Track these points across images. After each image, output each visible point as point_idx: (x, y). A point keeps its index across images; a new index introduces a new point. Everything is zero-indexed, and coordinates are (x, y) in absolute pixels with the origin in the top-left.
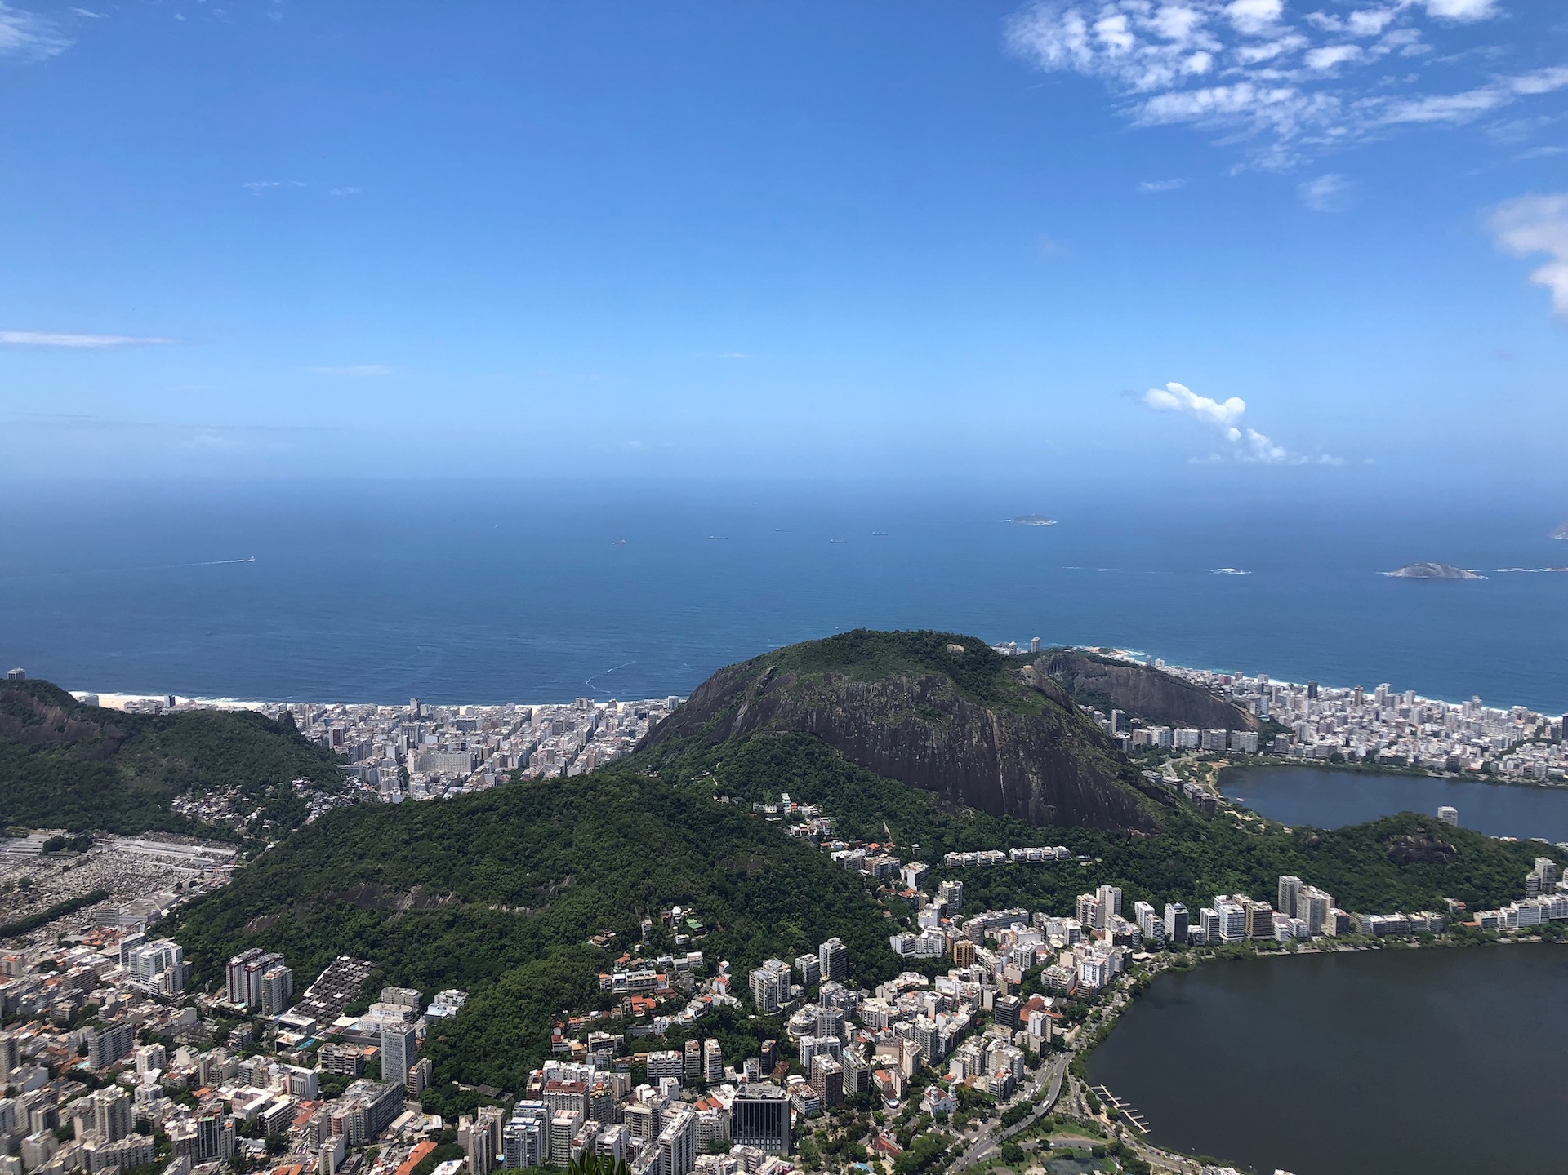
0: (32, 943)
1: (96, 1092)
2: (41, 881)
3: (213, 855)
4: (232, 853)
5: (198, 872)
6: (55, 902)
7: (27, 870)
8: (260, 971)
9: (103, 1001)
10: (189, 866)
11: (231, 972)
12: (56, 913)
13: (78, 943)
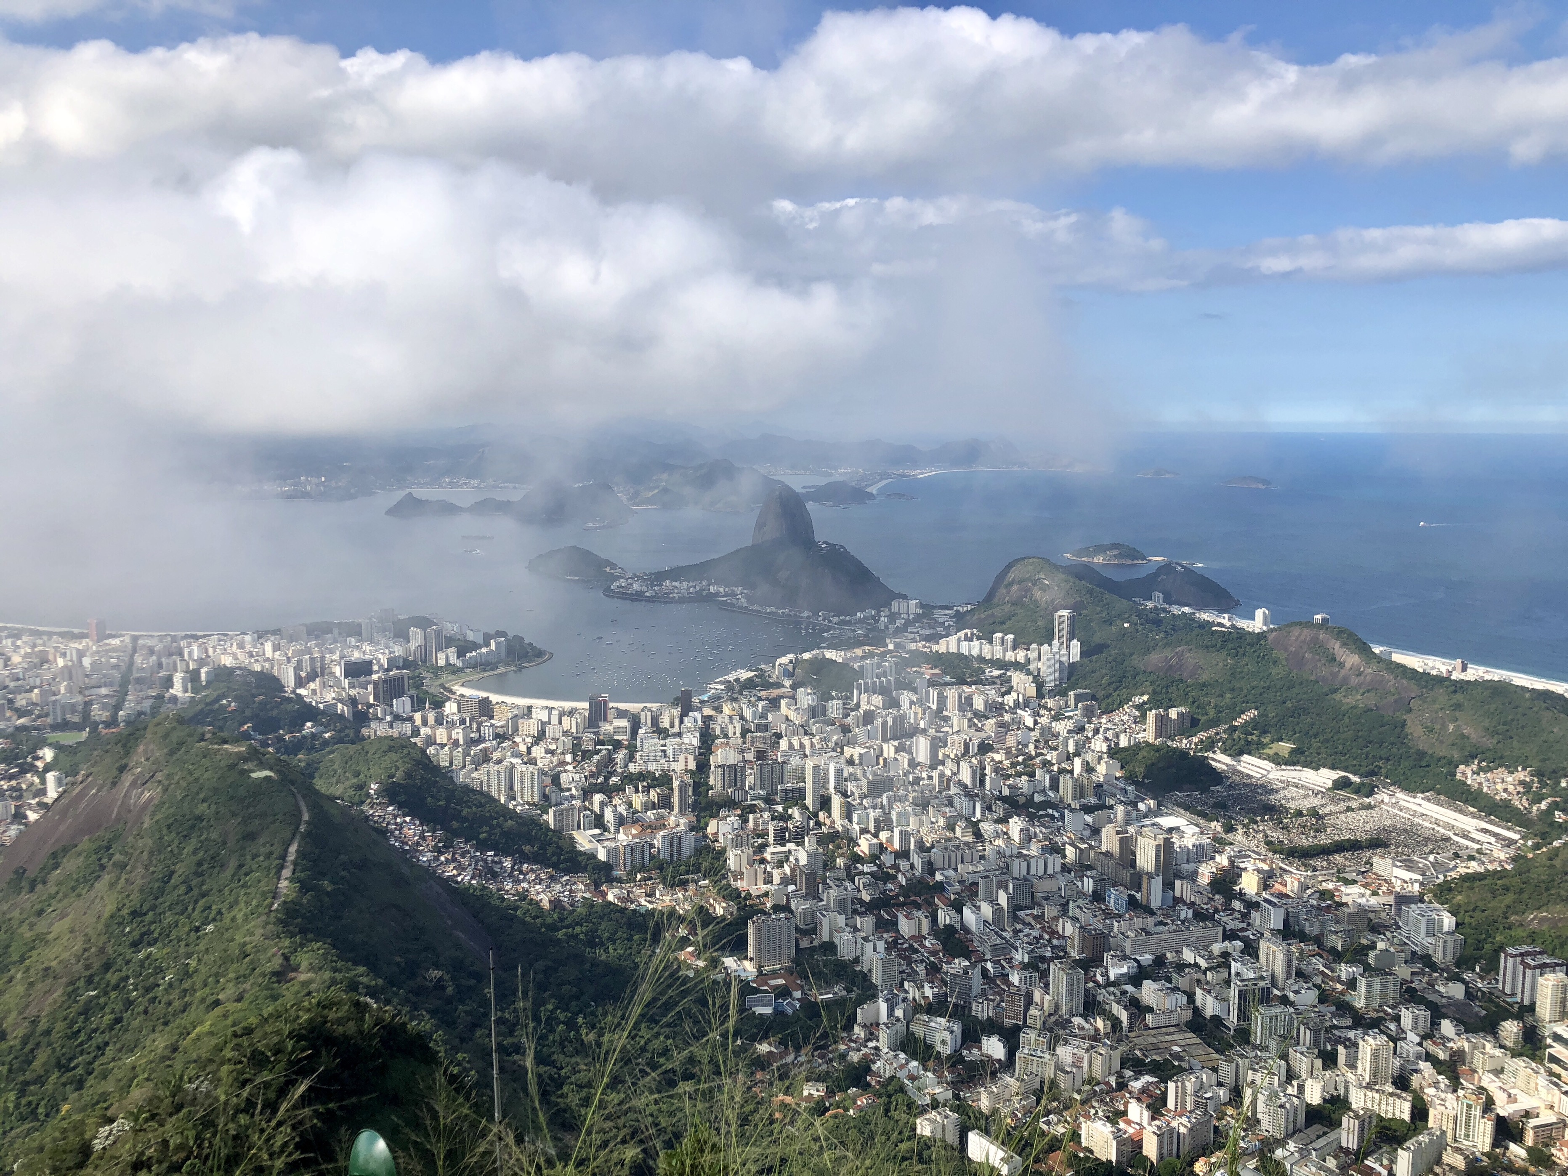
0: (1315, 870)
1: (1360, 1031)
2: (1327, 815)
3: (1495, 835)
4: (1516, 837)
5: (1477, 846)
6: (1336, 837)
7: (1316, 802)
8: (1538, 971)
9: (1373, 946)
10: (1465, 836)
11: (1506, 962)
12: (1339, 847)
13: (1354, 882)
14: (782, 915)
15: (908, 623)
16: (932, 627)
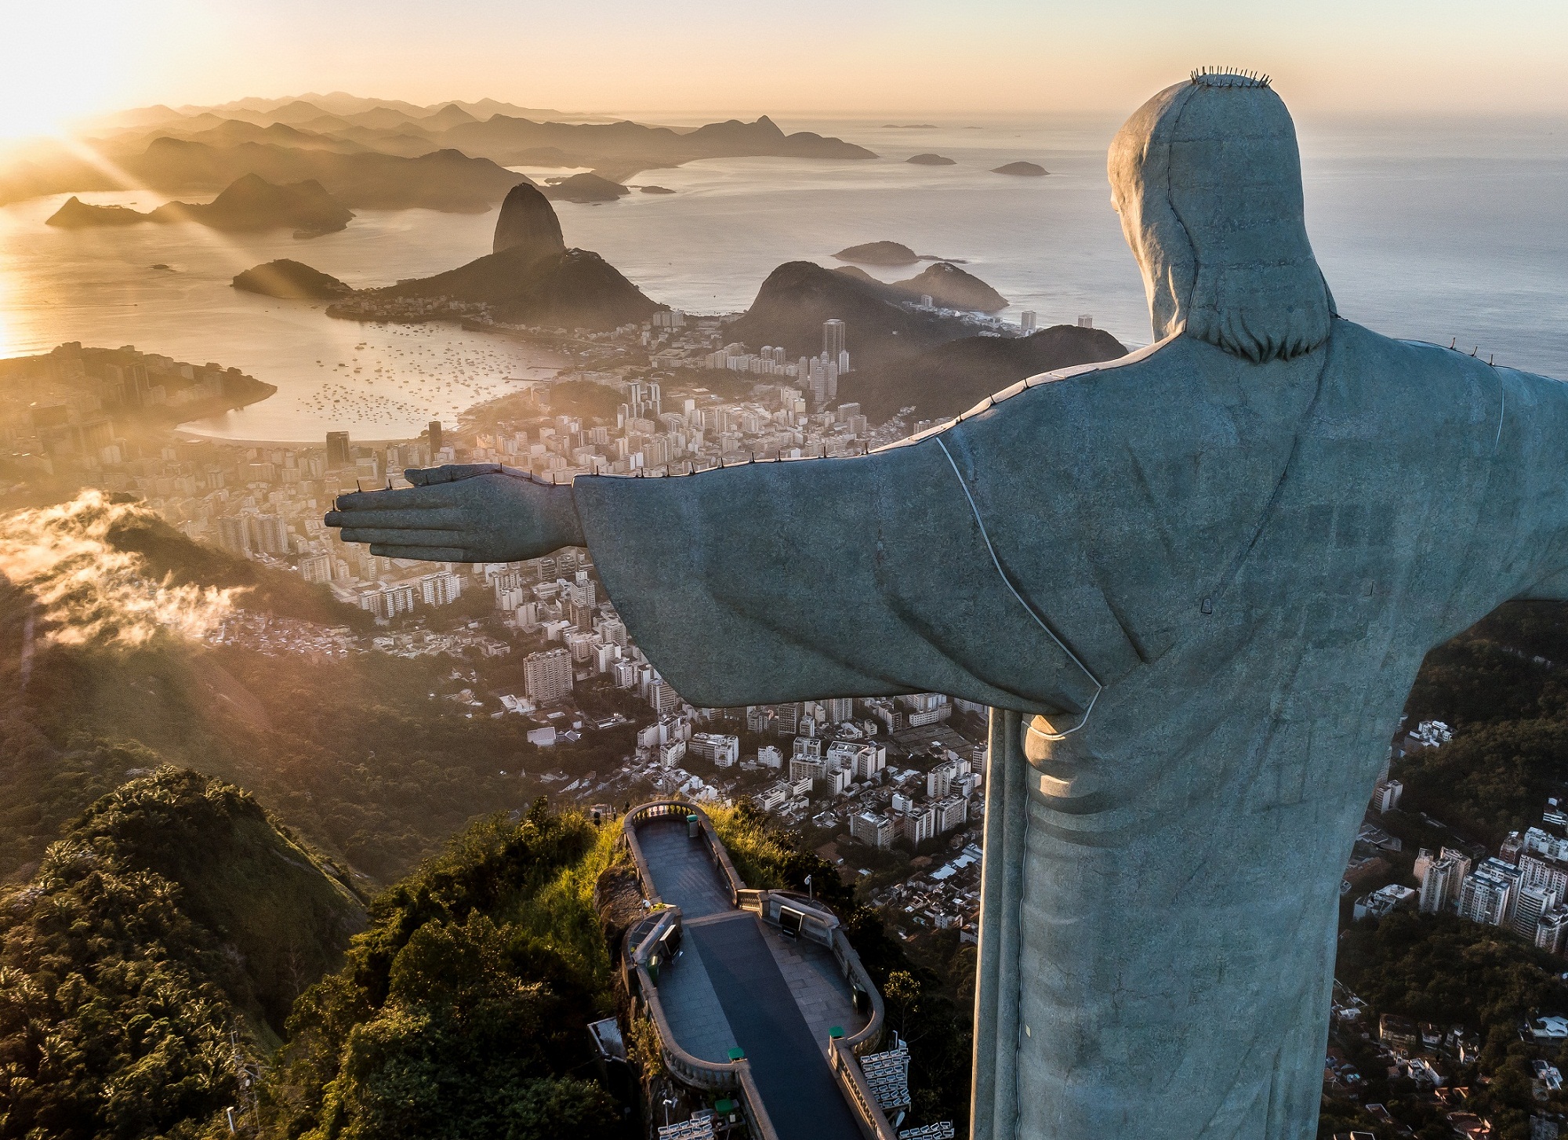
14: (558, 651)
15: (673, 338)
16: (697, 341)
